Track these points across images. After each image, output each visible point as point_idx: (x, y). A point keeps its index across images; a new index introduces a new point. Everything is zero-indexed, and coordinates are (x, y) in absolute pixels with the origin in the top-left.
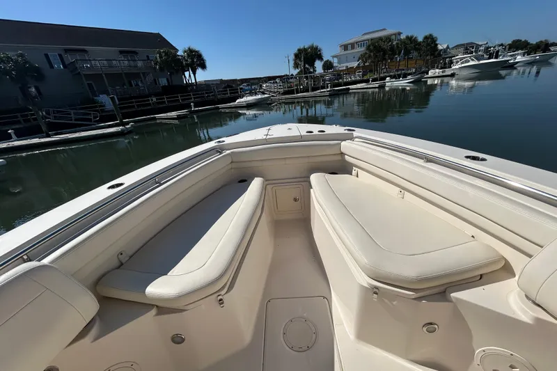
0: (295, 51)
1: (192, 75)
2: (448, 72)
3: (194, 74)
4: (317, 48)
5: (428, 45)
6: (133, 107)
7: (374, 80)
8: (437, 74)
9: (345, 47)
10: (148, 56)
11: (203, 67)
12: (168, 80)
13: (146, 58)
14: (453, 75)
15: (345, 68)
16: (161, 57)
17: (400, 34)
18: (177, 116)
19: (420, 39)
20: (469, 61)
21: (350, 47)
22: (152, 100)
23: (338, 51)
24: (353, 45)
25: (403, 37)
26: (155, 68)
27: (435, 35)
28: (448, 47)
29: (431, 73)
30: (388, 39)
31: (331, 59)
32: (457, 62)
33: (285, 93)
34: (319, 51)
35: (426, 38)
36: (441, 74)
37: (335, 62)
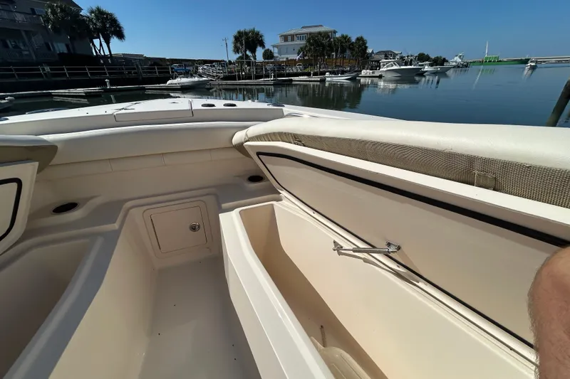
0: (235, 33)
1: (104, 45)
2: (377, 73)
3: (108, 43)
4: (257, 34)
5: (360, 46)
6: (13, 76)
7: (315, 74)
8: (368, 75)
9: (285, 38)
10: (33, 10)
11: (121, 36)
12: (67, 46)
13: (30, 12)
14: (380, 77)
15: (285, 60)
16: (54, 12)
17: (335, 32)
18: (85, 93)
19: (353, 40)
20: (392, 66)
21: (290, 38)
22: (44, 70)
23: (279, 41)
24: (292, 36)
25: (338, 35)
26: (46, 28)
27: (365, 38)
28: (373, 52)
29: (364, 72)
30: (326, 35)
31: (271, 49)
32: (384, 65)
33: (225, 78)
34: (261, 37)
35: (358, 39)
36: (371, 75)
37: (275, 51)
